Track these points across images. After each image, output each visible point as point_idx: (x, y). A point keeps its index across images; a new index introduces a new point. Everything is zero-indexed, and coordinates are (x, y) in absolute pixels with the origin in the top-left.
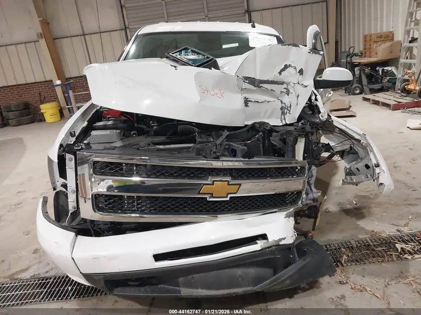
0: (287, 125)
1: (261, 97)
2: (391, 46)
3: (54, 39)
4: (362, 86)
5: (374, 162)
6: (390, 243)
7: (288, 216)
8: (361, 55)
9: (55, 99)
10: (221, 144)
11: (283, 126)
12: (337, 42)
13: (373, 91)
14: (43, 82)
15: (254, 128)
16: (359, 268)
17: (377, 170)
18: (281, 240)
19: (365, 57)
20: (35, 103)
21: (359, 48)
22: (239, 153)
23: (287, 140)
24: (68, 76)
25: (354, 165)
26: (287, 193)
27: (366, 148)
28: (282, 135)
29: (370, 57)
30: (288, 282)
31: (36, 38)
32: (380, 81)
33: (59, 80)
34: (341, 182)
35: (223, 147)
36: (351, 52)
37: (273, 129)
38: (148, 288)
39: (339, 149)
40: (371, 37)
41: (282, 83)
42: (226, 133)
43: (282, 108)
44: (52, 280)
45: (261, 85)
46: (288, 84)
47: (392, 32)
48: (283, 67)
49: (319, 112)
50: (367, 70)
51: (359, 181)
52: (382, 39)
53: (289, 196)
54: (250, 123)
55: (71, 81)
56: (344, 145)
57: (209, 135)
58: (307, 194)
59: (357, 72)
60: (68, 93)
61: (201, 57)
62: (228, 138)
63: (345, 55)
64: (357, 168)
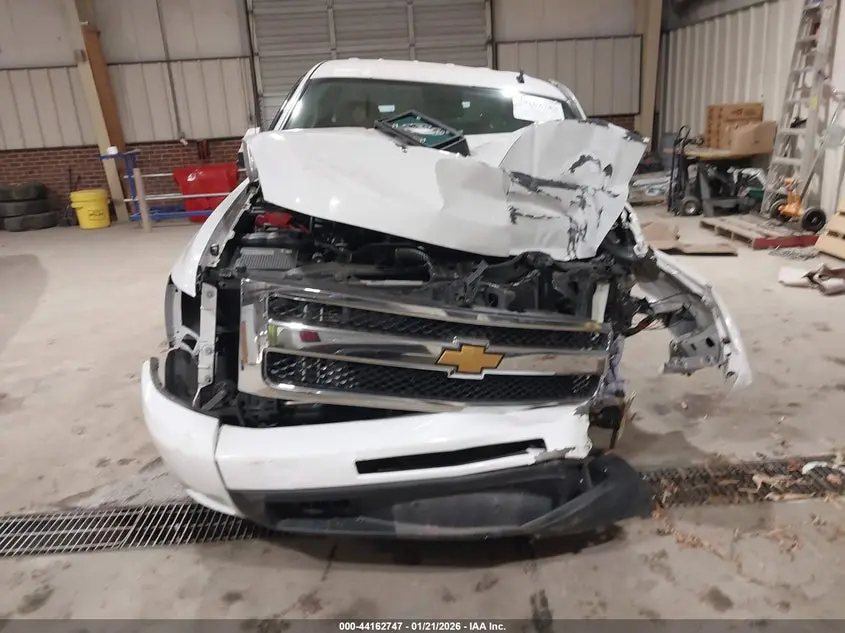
0: (576, 260)
1: (538, 210)
2: (757, 131)
3: (109, 64)
4: (701, 201)
5: (722, 334)
6: (744, 473)
7: (580, 412)
8: (702, 143)
9: (100, 182)
10: (473, 285)
11: (570, 261)
12: (656, 115)
13: (720, 212)
14: (79, 147)
15: (525, 262)
16: (691, 511)
17: (726, 349)
18: (567, 450)
19: (709, 146)
20: (60, 188)
21: (698, 129)
22: (502, 301)
23: (580, 287)
24: (130, 139)
25: (688, 339)
26: (576, 377)
27: (710, 310)
28: (572, 277)
29: (718, 147)
30: (576, 521)
31: (71, 60)
32: (732, 194)
33: (112, 145)
34: (662, 368)
35: (476, 290)
36: (683, 135)
37: (557, 266)
38: (337, 522)
39: (663, 309)
40: (721, 110)
41: (575, 187)
42: (483, 266)
43: (570, 231)
44: (142, 512)
45: (539, 188)
46: (584, 189)
47: (759, 105)
48: (578, 159)
49: (634, 243)
50: (711, 172)
51: (694, 366)
52: (742, 116)
53: (579, 381)
54: (517, 252)
55: (136, 150)
56: (673, 302)
57: (452, 268)
58: (606, 383)
59: (692, 175)
60: (131, 173)
61: (439, 132)
62: (487, 275)
63: (670, 141)
64: (693, 346)
